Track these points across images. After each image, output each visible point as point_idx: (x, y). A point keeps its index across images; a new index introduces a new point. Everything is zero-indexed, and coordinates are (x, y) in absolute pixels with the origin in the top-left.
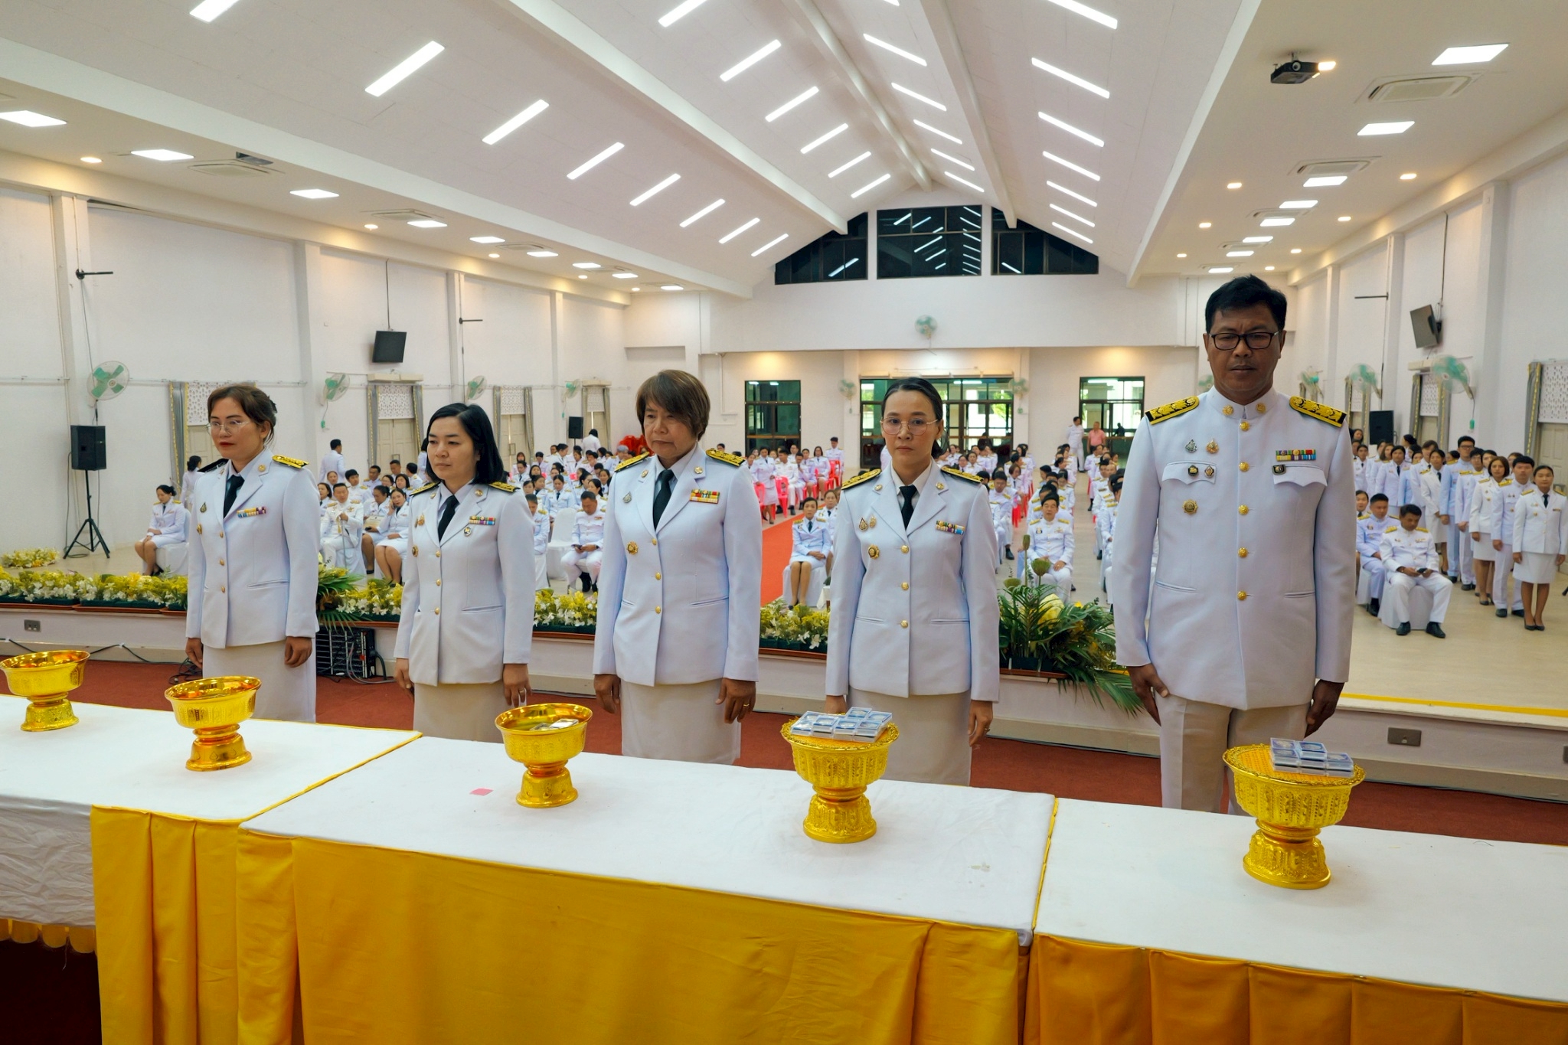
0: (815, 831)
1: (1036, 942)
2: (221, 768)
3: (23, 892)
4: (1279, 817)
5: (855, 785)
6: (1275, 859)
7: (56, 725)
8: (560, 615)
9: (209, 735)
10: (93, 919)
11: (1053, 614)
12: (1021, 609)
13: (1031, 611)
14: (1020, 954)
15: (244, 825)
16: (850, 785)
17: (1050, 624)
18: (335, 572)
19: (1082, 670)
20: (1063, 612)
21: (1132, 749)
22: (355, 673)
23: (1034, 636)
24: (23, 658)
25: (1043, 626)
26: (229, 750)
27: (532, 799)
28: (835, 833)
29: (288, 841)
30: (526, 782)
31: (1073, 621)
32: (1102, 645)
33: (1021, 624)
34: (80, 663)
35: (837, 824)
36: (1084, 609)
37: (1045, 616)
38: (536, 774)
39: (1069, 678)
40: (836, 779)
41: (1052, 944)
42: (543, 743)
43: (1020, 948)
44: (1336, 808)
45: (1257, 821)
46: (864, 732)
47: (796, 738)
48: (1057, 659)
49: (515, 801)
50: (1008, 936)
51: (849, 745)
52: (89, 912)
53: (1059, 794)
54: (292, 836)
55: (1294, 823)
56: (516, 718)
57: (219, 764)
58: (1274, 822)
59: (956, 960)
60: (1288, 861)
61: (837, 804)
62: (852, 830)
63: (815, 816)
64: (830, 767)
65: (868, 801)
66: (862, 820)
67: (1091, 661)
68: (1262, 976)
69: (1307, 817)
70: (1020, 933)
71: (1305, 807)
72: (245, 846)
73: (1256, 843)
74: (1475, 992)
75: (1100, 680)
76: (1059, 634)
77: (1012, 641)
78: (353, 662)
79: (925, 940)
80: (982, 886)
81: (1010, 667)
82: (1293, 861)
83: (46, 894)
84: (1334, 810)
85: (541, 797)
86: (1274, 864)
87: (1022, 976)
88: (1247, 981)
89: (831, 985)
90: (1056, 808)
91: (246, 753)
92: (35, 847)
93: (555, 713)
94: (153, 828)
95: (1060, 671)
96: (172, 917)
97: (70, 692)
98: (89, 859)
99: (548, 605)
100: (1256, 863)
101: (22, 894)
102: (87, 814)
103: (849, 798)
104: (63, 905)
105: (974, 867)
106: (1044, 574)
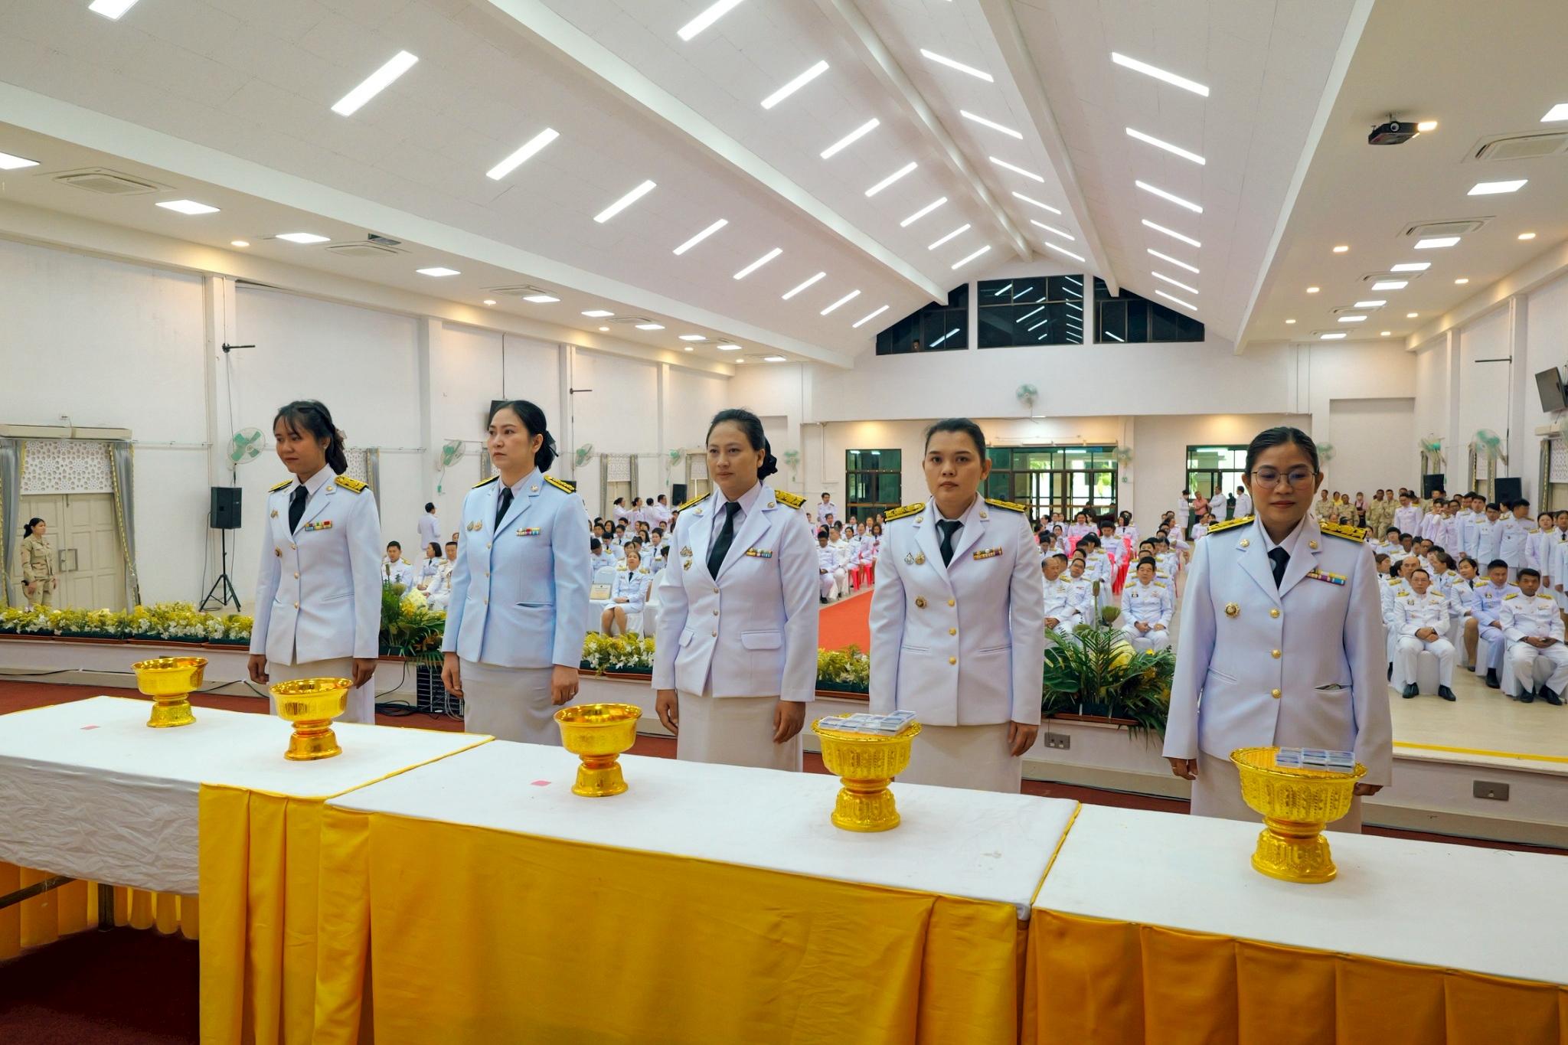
0: (841, 820)
1: (1034, 916)
2: (315, 758)
3: (141, 862)
4: (1280, 811)
5: (879, 778)
6: (1279, 854)
7: (176, 723)
8: (644, 657)
9: (305, 728)
10: (197, 888)
11: (1124, 660)
12: (1092, 655)
13: (1101, 657)
14: (1019, 927)
15: (328, 802)
16: (872, 776)
17: (1121, 670)
19: (1152, 716)
20: (1134, 659)
22: (453, 711)
23: (1105, 682)
25: (1113, 672)
26: (322, 743)
27: (586, 788)
28: (859, 822)
29: (366, 816)
30: (580, 774)
31: (1144, 667)
33: (1092, 670)
34: (200, 667)
35: (861, 814)
36: (1156, 656)
37: (1116, 663)
38: (589, 766)
39: (1140, 725)
40: (859, 770)
41: (1049, 918)
43: (1019, 921)
44: (1336, 803)
48: (1128, 706)
49: (570, 790)
50: (1007, 909)
52: (196, 881)
53: (1082, 801)
54: (371, 811)
55: (1296, 818)
56: (573, 715)
57: (313, 755)
58: (1278, 817)
59: (959, 933)
60: (1291, 856)
61: (861, 795)
62: (875, 820)
63: (841, 807)
64: (853, 758)
65: (891, 796)
66: (885, 811)
68: (1248, 952)
69: (1307, 809)
70: (1018, 907)
71: (1304, 800)
72: (329, 820)
73: (1264, 840)
74: (1456, 971)
76: (1129, 680)
77: (1082, 686)
78: (451, 700)
79: (931, 912)
80: (991, 869)
81: (1081, 713)
82: (1296, 856)
83: (159, 864)
84: (1334, 804)
85: (593, 786)
86: (1278, 858)
87: (1021, 950)
88: (1234, 957)
90: (1078, 811)
91: (337, 747)
92: (150, 820)
93: (609, 713)
94: (251, 804)
95: (1130, 718)
96: (264, 885)
97: (190, 693)
98: (196, 832)
99: (633, 647)
100: (1261, 858)
101: (138, 864)
102: (197, 791)
103: (872, 790)
104: (172, 874)
105: (987, 855)
106: (1114, 620)
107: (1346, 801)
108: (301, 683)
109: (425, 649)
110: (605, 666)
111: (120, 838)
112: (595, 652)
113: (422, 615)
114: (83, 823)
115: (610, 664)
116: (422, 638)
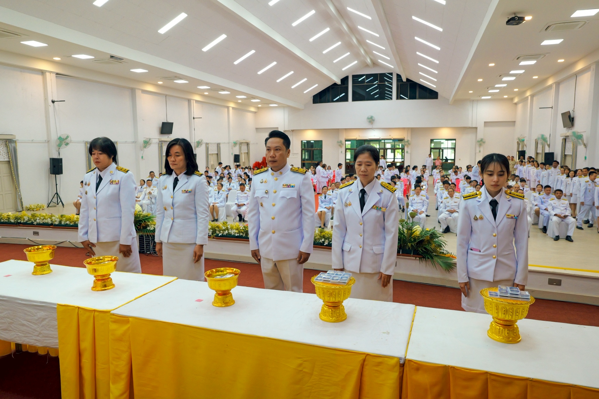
0: (323, 317)
1: (406, 362)
2: (104, 290)
3: (33, 335)
4: (501, 316)
5: (339, 301)
6: (499, 332)
7: (44, 273)
8: (230, 231)
9: (100, 278)
10: (58, 345)
11: (418, 233)
12: (405, 231)
13: (409, 232)
14: (400, 366)
15: (112, 312)
16: (337, 301)
17: (416, 237)
18: (146, 214)
19: (428, 254)
20: (421, 232)
21: (448, 285)
23: (410, 241)
24: (32, 248)
25: (414, 237)
26: (107, 283)
27: (218, 304)
28: (331, 318)
29: (128, 318)
30: (216, 297)
31: (425, 236)
32: (436, 245)
33: (405, 237)
34: (53, 250)
35: (332, 315)
36: (430, 231)
37: (415, 234)
38: (219, 294)
39: (423, 257)
40: (331, 298)
41: (412, 363)
42: (222, 283)
43: (400, 364)
44: (523, 313)
45: (493, 317)
46: (342, 281)
47: (317, 283)
48: (419, 250)
49: (211, 304)
50: (396, 360)
51: (336, 286)
52: (57, 343)
53: (417, 305)
54: (130, 316)
55: (507, 318)
56: (212, 273)
58: (499, 318)
59: (376, 368)
60: (504, 333)
61: (332, 308)
62: (338, 318)
63: (323, 312)
64: (329, 294)
65: (343, 307)
66: (341, 314)
67: (432, 251)
68: (493, 377)
69: (512, 316)
70: (400, 359)
71: (511, 312)
72: (113, 320)
73: (492, 325)
74: (576, 385)
75: (435, 259)
76: (420, 241)
77: (402, 243)
79: (364, 360)
80: (386, 340)
81: (401, 253)
82: (506, 333)
83: (41, 335)
85: (221, 303)
86: (499, 334)
87: (401, 375)
88: (487, 379)
89: (328, 376)
90: (415, 310)
91: (113, 285)
92: (36, 318)
93: (226, 272)
94: (79, 312)
95: (420, 255)
96: (86, 345)
97: (49, 261)
98: (56, 323)
99: (226, 227)
100: (492, 333)
101: (32, 335)
102: (56, 307)
103: (336, 305)
104: (47, 340)
105: (383, 333)
106: (414, 217)
107: (527, 312)
108: (97, 259)
109: (142, 228)
110: (215, 235)
111: (23, 325)
112: (210, 229)
113: (140, 215)
114: (7, 319)
115: (216, 234)
116: (141, 224)
